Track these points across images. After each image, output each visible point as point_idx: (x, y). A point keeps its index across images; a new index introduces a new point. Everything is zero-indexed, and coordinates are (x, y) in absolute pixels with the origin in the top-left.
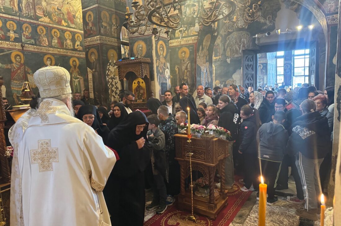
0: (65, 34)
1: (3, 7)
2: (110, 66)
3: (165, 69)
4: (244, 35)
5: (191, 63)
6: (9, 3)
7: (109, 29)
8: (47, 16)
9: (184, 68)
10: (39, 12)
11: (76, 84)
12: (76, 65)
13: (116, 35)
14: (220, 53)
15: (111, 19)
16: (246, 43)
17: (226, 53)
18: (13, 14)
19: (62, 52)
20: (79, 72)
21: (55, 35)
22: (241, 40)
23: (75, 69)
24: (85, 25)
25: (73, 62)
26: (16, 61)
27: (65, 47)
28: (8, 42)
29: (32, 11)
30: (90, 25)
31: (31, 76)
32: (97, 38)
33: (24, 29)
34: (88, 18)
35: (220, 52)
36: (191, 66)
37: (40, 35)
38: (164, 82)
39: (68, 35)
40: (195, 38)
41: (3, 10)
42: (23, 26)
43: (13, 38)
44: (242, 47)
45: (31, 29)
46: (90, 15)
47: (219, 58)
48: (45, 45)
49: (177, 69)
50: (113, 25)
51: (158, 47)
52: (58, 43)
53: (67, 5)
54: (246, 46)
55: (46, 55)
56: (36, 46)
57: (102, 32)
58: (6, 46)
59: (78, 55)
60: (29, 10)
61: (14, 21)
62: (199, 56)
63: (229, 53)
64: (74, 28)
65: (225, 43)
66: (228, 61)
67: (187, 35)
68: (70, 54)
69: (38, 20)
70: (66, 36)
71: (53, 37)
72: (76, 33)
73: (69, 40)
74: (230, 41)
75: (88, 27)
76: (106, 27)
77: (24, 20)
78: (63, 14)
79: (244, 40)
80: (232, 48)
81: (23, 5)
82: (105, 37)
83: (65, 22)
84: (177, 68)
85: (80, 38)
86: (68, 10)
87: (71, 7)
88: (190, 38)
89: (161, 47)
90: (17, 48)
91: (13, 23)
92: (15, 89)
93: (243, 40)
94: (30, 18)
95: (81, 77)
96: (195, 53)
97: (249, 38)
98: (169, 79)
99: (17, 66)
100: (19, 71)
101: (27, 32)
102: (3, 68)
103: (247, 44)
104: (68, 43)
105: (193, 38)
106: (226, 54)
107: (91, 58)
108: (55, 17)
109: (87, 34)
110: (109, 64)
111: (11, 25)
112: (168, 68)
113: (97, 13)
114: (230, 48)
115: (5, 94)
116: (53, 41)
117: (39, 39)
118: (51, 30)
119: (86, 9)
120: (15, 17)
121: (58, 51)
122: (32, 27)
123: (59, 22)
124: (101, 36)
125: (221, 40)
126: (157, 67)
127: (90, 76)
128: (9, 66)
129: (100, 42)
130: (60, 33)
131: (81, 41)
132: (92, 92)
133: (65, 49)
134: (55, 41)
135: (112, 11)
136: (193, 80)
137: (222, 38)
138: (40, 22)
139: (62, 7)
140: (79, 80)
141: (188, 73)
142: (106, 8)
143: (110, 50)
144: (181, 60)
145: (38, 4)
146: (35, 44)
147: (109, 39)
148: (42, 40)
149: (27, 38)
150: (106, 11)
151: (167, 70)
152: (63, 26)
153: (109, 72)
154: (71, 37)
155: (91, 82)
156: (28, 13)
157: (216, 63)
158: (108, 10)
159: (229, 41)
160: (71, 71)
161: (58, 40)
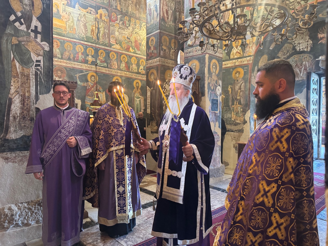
0: (132, 59)
1: (86, 36)
2: (166, 85)
3: (217, 86)
5: (245, 82)
6: (90, 33)
7: (168, 52)
8: (118, 44)
9: (237, 88)
10: (112, 41)
11: (138, 103)
12: (139, 86)
13: (174, 57)
15: (170, 43)
16: (307, 66)
18: (92, 42)
19: (128, 74)
24: (148, 49)
25: (136, 84)
26: (91, 80)
27: (130, 70)
28: (86, 65)
29: (107, 40)
30: (152, 48)
31: (101, 94)
32: (157, 60)
33: (100, 54)
34: (151, 42)
36: (245, 86)
37: (112, 60)
38: (215, 98)
39: (134, 61)
40: (250, 58)
41: (85, 39)
42: (99, 52)
43: (90, 62)
44: (303, 70)
45: (105, 54)
46: (152, 40)
48: (115, 68)
49: (230, 90)
50: (172, 49)
51: (211, 65)
52: (125, 66)
53: (135, 35)
55: (115, 76)
56: (107, 69)
57: (162, 54)
58: (85, 68)
59: (141, 78)
60: (105, 39)
61: (92, 48)
62: (254, 77)
67: (242, 56)
68: (134, 77)
69: (111, 47)
70: (132, 61)
71: (122, 62)
72: (141, 59)
73: (135, 64)
75: (150, 50)
76: (165, 50)
77: (100, 47)
78: (131, 42)
81: (101, 35)
82: (163, 59)
83: (132, 49)
84: (231, 87)
85: (144, 63)
86: (136, 39)
87: (138, 36)
88: (245, 58)
89: (214, 65)
90: (93, 69)
91: (92, 49)
92: (88, 103)
94: (105, 45)
95: (142, 97)
96: (250, 73)
97: (312, 61)
98: (220, 96)
99: (91, 84)
100: (93, 89)
101: (102, 57)
102: (81, 86)
104: (133, 67)
105: (248, 58)
107: (151, 77)
108: (125, 45)
109: (149, 56)
110: (165, 83)
111: (90, 51)
112: (219, 85)
113: (159, 38)
115: (80, 107)
117: (111, 63)
118: (121, 56)
119: (150, 35)
120: (93, 45)
121: (125, 74)
122: (106, 53)
123: (127, 49)
124: (161, 58)
126: (209, 84)
127: (149, 94)
128: (85, 84)
129: (159, 64)
130: (127, 58)
132: (149, 107)
133: (131, 72)
134: (123, 65)
135: (172, 36)
136: (247, 100)
138: (112, 49)
139: (131, 36)
141: (241, 93)
142: (167, 33)
143: (167, 71)
144: (235, 80)
145: (112, 34)
146: (107, 67)
147: (167, 61)
148: (113, 64)
149: (101, 62)
150: (166, 36)
151: (218, 87)
153: (165, 90)
154: (136, 62)
155: (149, 99)
156: (104, 41)
158: (168, 35)
160: (134, 92)
161: (126, 64)
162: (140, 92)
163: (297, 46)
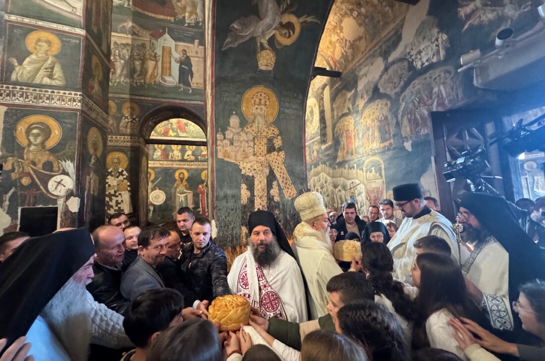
4: (438, 78)
11: (182, 201)
12: (184, 178)
14: (390, 134)
16: (444, 95)
17: (400, 130)
19: (166, 164)
20: (188, 186)
21: (158, 148)
22: (432, 91)
23: (182, 182)
25: (179, 175)
27: (170, 158)
35: (390, 130)
47: (390, 144)
52: (161, 155)
54: (446, 102)
59: (188, 167)
63: (408, 129)
64: (186, 137)
65: (398, 109)
66: (406, 148)
68: (177, 166)
71: (156, 150)
73: (177, 150)
74: (406, 103)
78: (173, 124)
79: (439, 90)
80: (413, 118)
83: (173, 131)
85: (193, 147)
93: (436, 90)
95: (190, 192)
103: (447, 97)
104: (175, 155)
106: (402, 132)
108: (161, 129)
114: (408, 117)
116: (155, 154)
121: (160, 164)
123: (165, 133)
125: (391, 106)
131: (193, 150)
133: (171, 161)
134: (158, 154)
137: (391, 102)
140: (186, 196)
152: (171, 136)
154: (179, 148)
157: (384, 155)
158: (115, 98)
159: (404, 104)
160: (175, 185)
161: (162, 153)
162: (186, 185)
163: (416, 60)
